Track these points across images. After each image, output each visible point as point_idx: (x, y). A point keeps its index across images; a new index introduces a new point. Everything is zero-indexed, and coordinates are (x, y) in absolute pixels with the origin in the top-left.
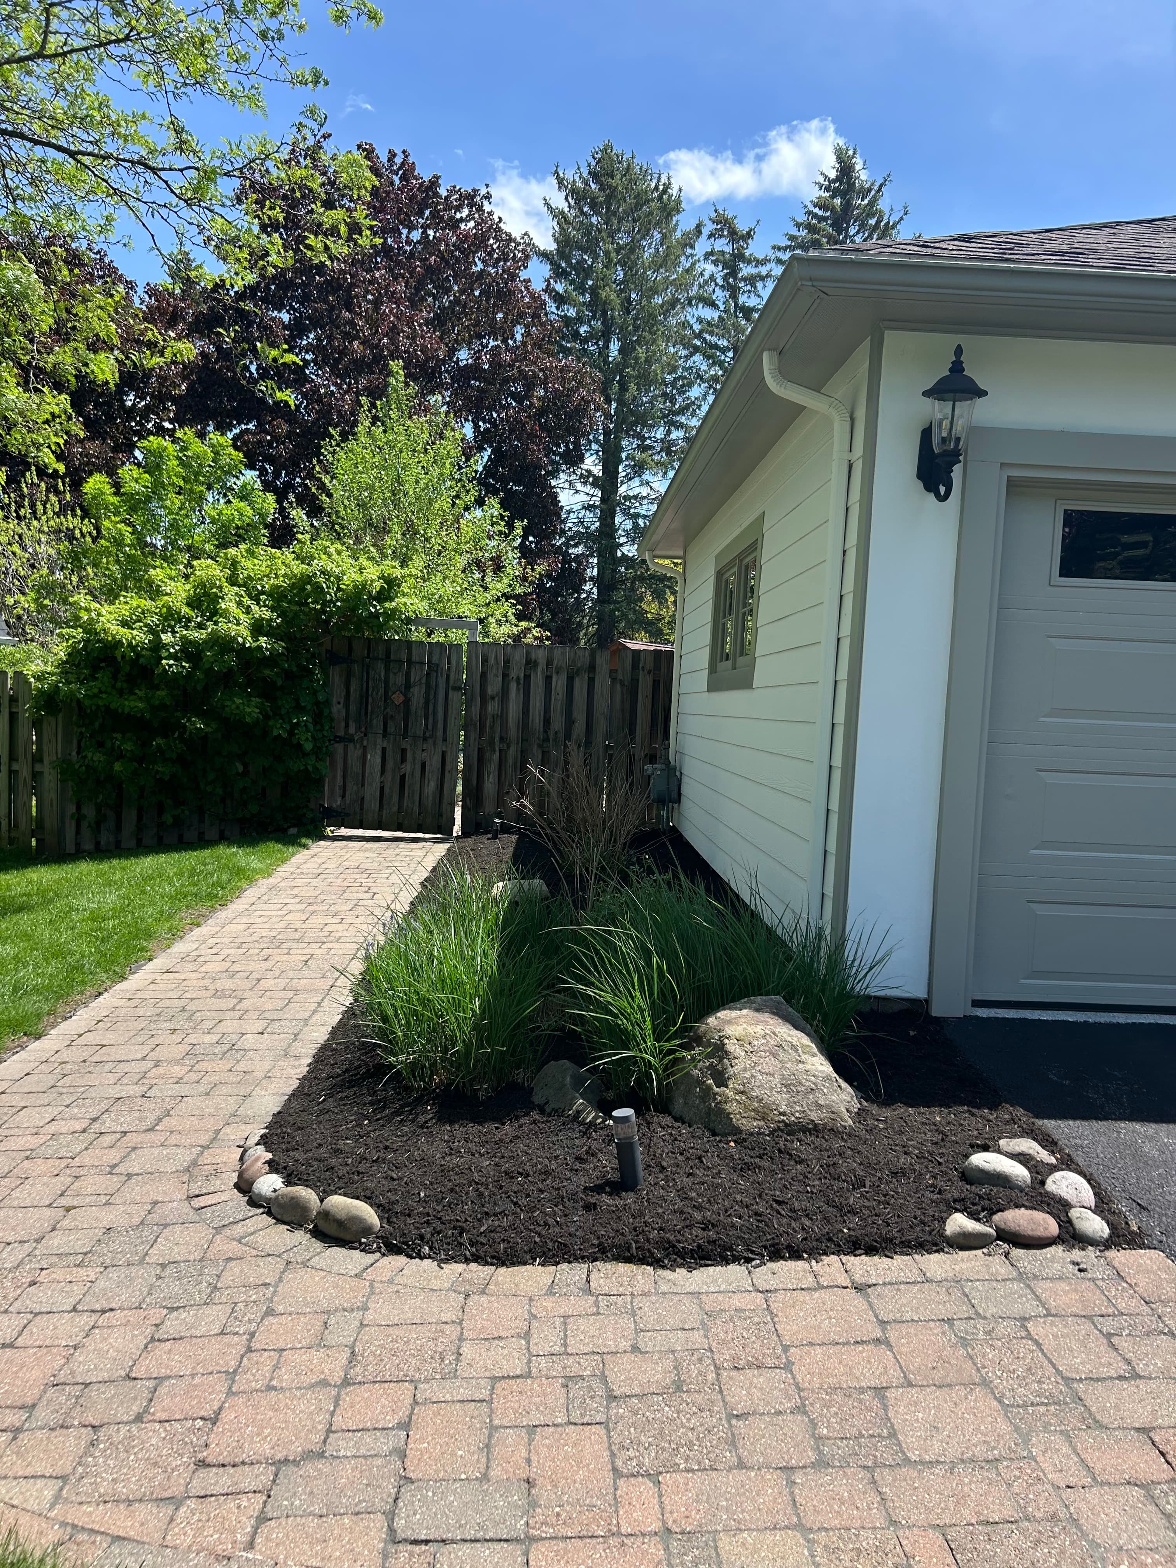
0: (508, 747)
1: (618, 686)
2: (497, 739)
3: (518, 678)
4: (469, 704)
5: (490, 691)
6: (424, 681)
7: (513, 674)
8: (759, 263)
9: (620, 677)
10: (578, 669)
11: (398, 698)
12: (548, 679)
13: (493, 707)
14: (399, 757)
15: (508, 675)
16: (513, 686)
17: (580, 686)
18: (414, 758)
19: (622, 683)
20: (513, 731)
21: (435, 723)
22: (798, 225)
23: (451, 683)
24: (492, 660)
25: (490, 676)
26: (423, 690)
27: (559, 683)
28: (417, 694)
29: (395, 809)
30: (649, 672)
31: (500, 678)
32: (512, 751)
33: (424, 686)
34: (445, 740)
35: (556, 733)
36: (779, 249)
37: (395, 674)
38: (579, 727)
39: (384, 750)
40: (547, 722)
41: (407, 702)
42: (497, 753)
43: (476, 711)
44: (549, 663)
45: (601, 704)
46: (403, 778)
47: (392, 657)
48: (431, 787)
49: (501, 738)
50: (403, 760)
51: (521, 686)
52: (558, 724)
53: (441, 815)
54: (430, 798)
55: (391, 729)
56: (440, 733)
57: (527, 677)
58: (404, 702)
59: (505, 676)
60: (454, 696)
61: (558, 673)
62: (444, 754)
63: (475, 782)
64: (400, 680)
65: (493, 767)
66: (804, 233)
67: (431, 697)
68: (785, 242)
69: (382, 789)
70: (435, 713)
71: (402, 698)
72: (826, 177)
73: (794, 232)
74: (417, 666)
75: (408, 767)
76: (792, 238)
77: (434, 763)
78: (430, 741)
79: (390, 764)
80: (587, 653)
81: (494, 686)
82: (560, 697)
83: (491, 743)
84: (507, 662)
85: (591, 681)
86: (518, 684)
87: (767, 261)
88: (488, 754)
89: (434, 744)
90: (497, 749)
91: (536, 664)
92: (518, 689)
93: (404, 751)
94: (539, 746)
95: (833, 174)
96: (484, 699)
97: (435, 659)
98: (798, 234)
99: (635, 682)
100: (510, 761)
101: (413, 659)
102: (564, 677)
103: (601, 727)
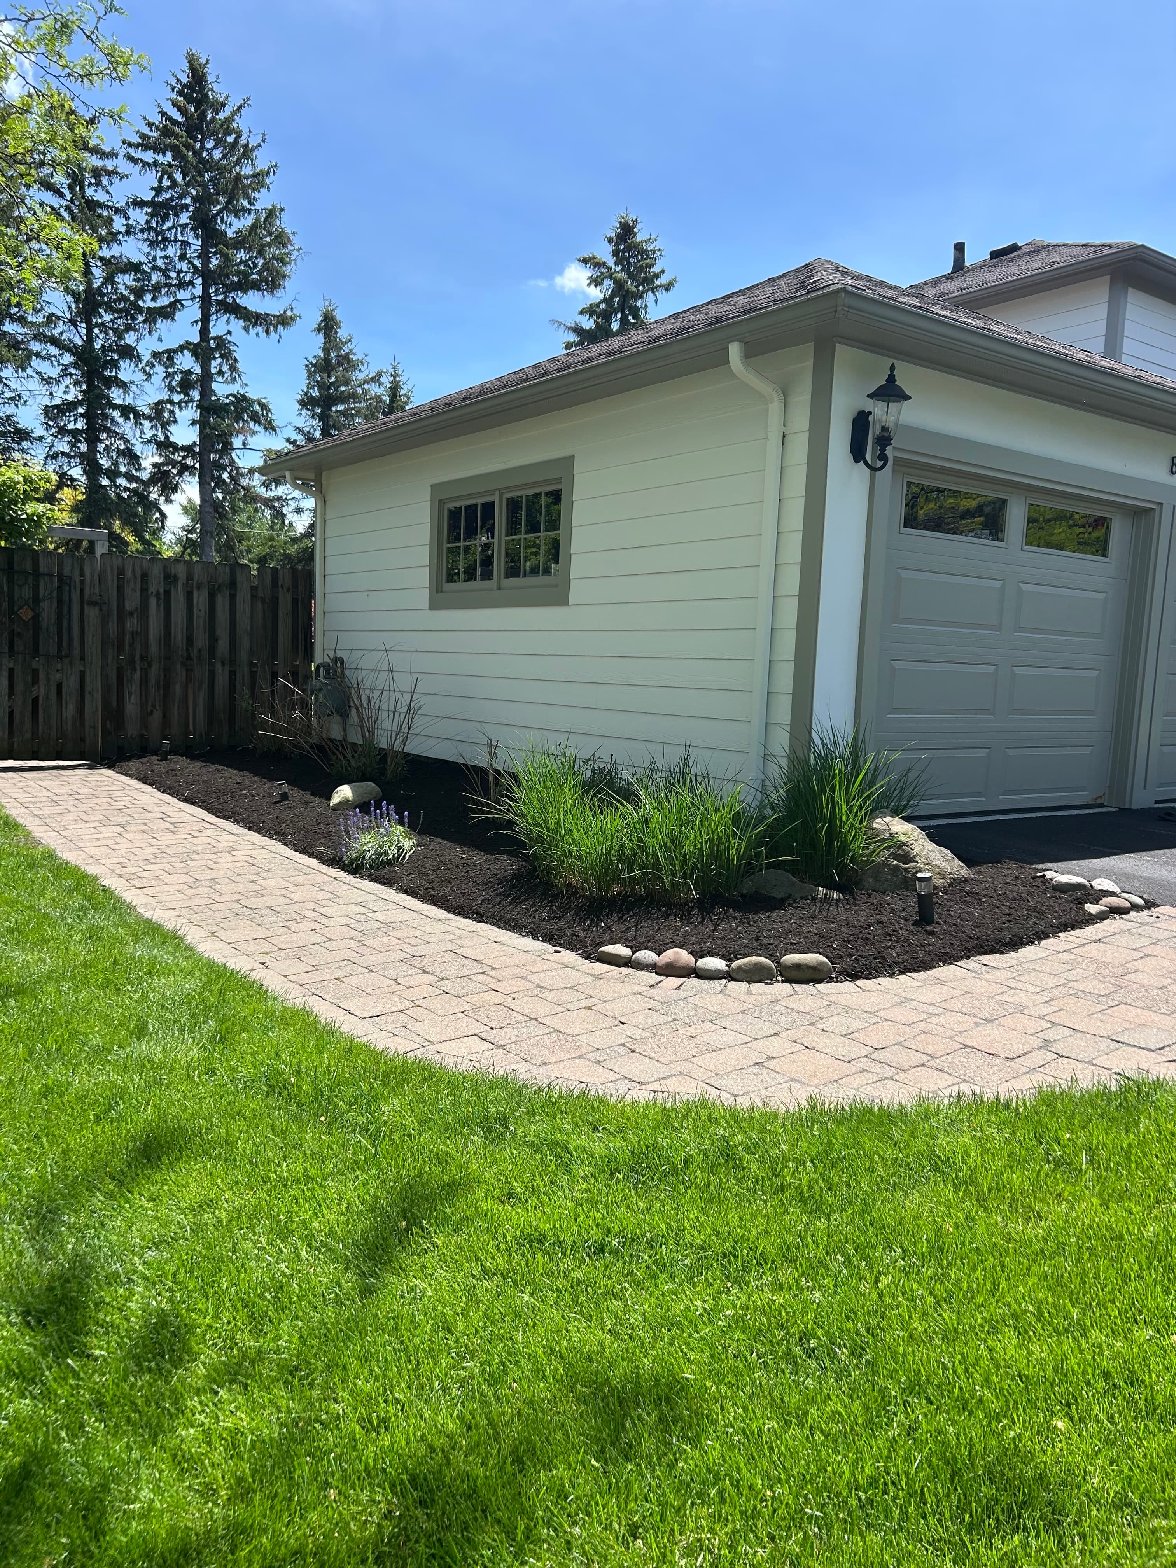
0: (150, 665)
1: (259, 605)
2: (137, 657)
3: (158, 594)
4: (104, 620)
5: (128, 606)
6: (55, 594)
7: (152, 589)
8: (104, 155)
9: (261, 594)
10: (220, 586)
11: (26, 614)
12: (189, 595)
13: (131, 624)
14: (29, 679)
15: (147, 590)
16: (153, 602)
17: (222, 602)
18: (48, 679)
19: (263, 600)
20: (154, 649)
21: (71, 640)
22: (150, 125)
23: (86, 597)
24: (129, 574)
25: (128, 591)
26: (55, 605)
27: (201, 599)
28: (48, 609)
29: (28, 736)
30: (288, 591)
31: (138, 593)
32: (155, 671)
33: (55, 601)
34: (82, 659)
35: (200, 651)
36: (130, 144)
37: (20, 586)
38: (223, 645)
39: (11, 671)
40: (190, 640)
41: (36, 618)
42: (138, 672)
43: (112, 627)
44: (190, 578)
45: (244, 621)
46: (35, 701)
47: (16, 568)
48: (70, 710)
49: (142, 657)
50: (35, 681)
51: (161, 602)
52: (201, 640)
53: (83, 740)
54: (70, 723)
55: (19, 646)
56: (76, 652)
57: (167, 593)
58: (33, 617)
59: (144, 590)
60: (92, 613)
61: (198, 588)
62: (82, 675)
63: (115, 704)
64: (26, 592)
65: (135, 688)
66: (155, 134)
67: (65, 612)
68: (136, 140)
69: (11, 714)
70: (70, 628)
71: (31, 614)
72: (178, 80)
73: (146, 131)
74: (46, 578)
75: (42, 690)
76: (143, 136)
77: (72, 682)
78: (66, 661)
79: (19, 687)
80: (228, 570)
81: (132, 602)
82: (202, 614)
83: (132, 662)
84: (145, 576)
85: (233, 597)
86: (158, 599)
87: (112, 155)
88: (129, 673)
89: (71, 663)
90: (138, 668)
91: (176, 578)
92: (158, 605)
93: (35, 672)
94: (183, 664)
95: (185, 80)
96: (122, 615)
97: (66, 571)
98: (150, 134)
99: (275, 599)
100: (153, 681)
101: (41, 570)
102: (205, 593)
103: (245, 643)
